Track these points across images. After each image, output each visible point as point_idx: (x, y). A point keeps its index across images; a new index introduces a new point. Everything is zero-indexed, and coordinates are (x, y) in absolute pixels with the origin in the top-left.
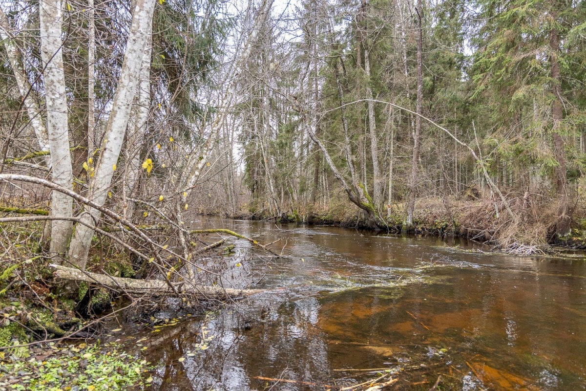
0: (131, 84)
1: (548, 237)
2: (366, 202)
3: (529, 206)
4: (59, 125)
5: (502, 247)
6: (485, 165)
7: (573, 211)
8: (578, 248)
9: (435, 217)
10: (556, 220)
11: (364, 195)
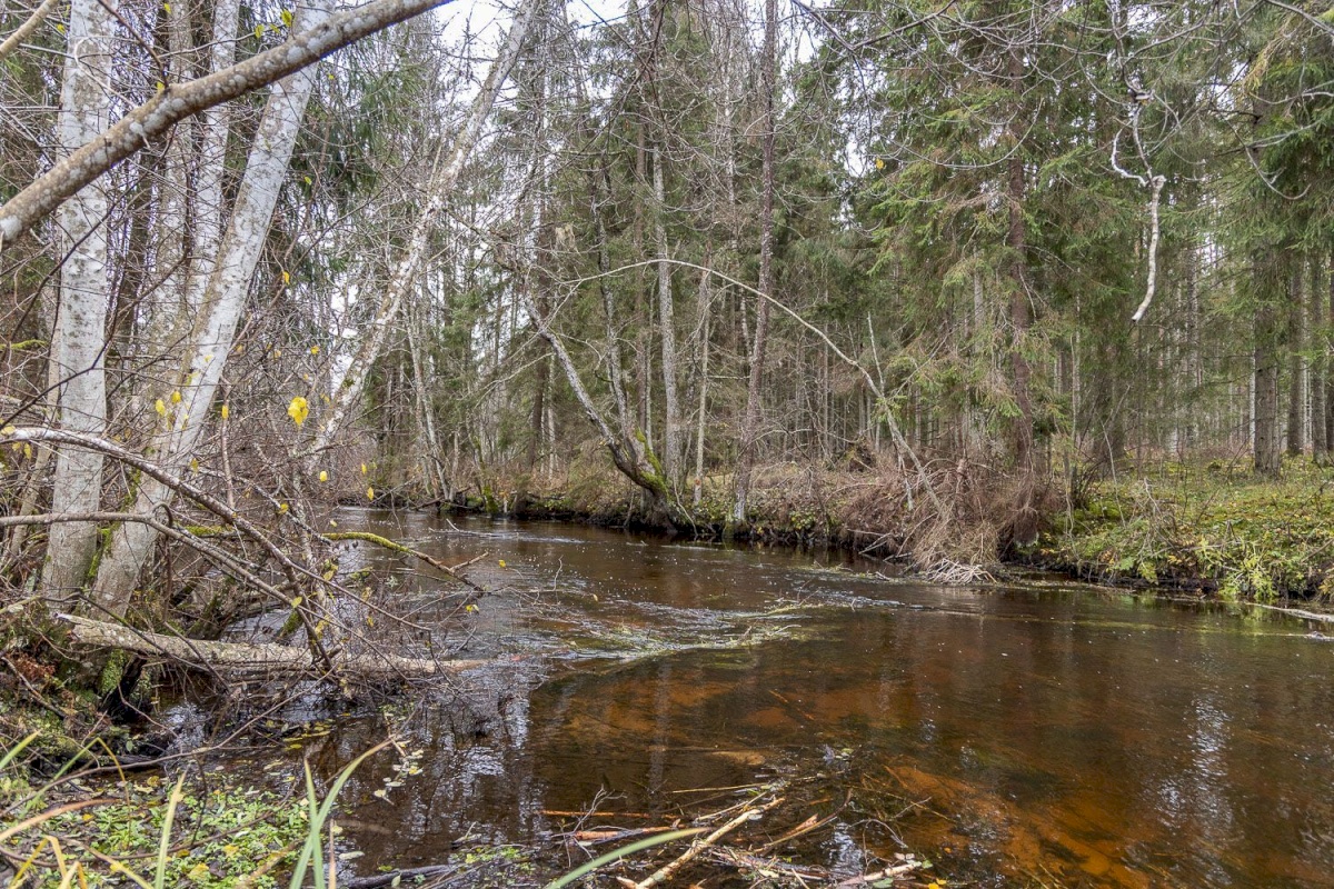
0: (255, 239)
1: (1000, 549)
2: (650, 473)
3: (966, 489)
4: (91, 316)
5: (920, 568)
6: (891, 408)
7: (1042, 499)
8: (1050, 569)
9: (791, 506)
10: (1014, 517)
11: (646, 457)
